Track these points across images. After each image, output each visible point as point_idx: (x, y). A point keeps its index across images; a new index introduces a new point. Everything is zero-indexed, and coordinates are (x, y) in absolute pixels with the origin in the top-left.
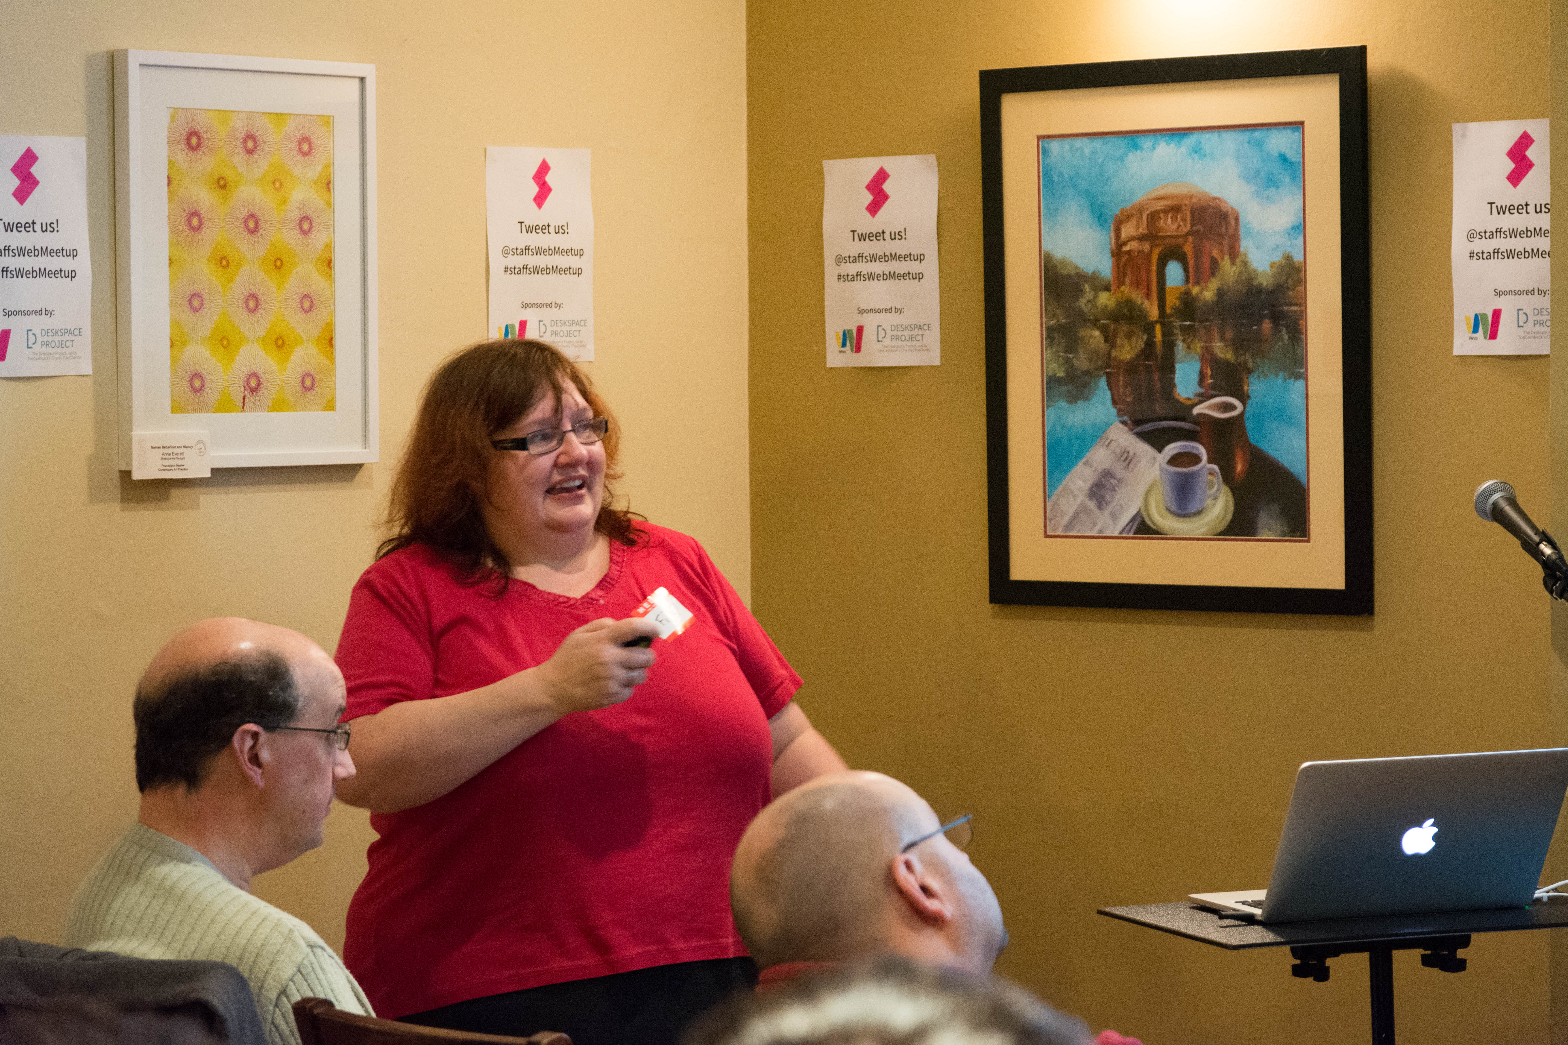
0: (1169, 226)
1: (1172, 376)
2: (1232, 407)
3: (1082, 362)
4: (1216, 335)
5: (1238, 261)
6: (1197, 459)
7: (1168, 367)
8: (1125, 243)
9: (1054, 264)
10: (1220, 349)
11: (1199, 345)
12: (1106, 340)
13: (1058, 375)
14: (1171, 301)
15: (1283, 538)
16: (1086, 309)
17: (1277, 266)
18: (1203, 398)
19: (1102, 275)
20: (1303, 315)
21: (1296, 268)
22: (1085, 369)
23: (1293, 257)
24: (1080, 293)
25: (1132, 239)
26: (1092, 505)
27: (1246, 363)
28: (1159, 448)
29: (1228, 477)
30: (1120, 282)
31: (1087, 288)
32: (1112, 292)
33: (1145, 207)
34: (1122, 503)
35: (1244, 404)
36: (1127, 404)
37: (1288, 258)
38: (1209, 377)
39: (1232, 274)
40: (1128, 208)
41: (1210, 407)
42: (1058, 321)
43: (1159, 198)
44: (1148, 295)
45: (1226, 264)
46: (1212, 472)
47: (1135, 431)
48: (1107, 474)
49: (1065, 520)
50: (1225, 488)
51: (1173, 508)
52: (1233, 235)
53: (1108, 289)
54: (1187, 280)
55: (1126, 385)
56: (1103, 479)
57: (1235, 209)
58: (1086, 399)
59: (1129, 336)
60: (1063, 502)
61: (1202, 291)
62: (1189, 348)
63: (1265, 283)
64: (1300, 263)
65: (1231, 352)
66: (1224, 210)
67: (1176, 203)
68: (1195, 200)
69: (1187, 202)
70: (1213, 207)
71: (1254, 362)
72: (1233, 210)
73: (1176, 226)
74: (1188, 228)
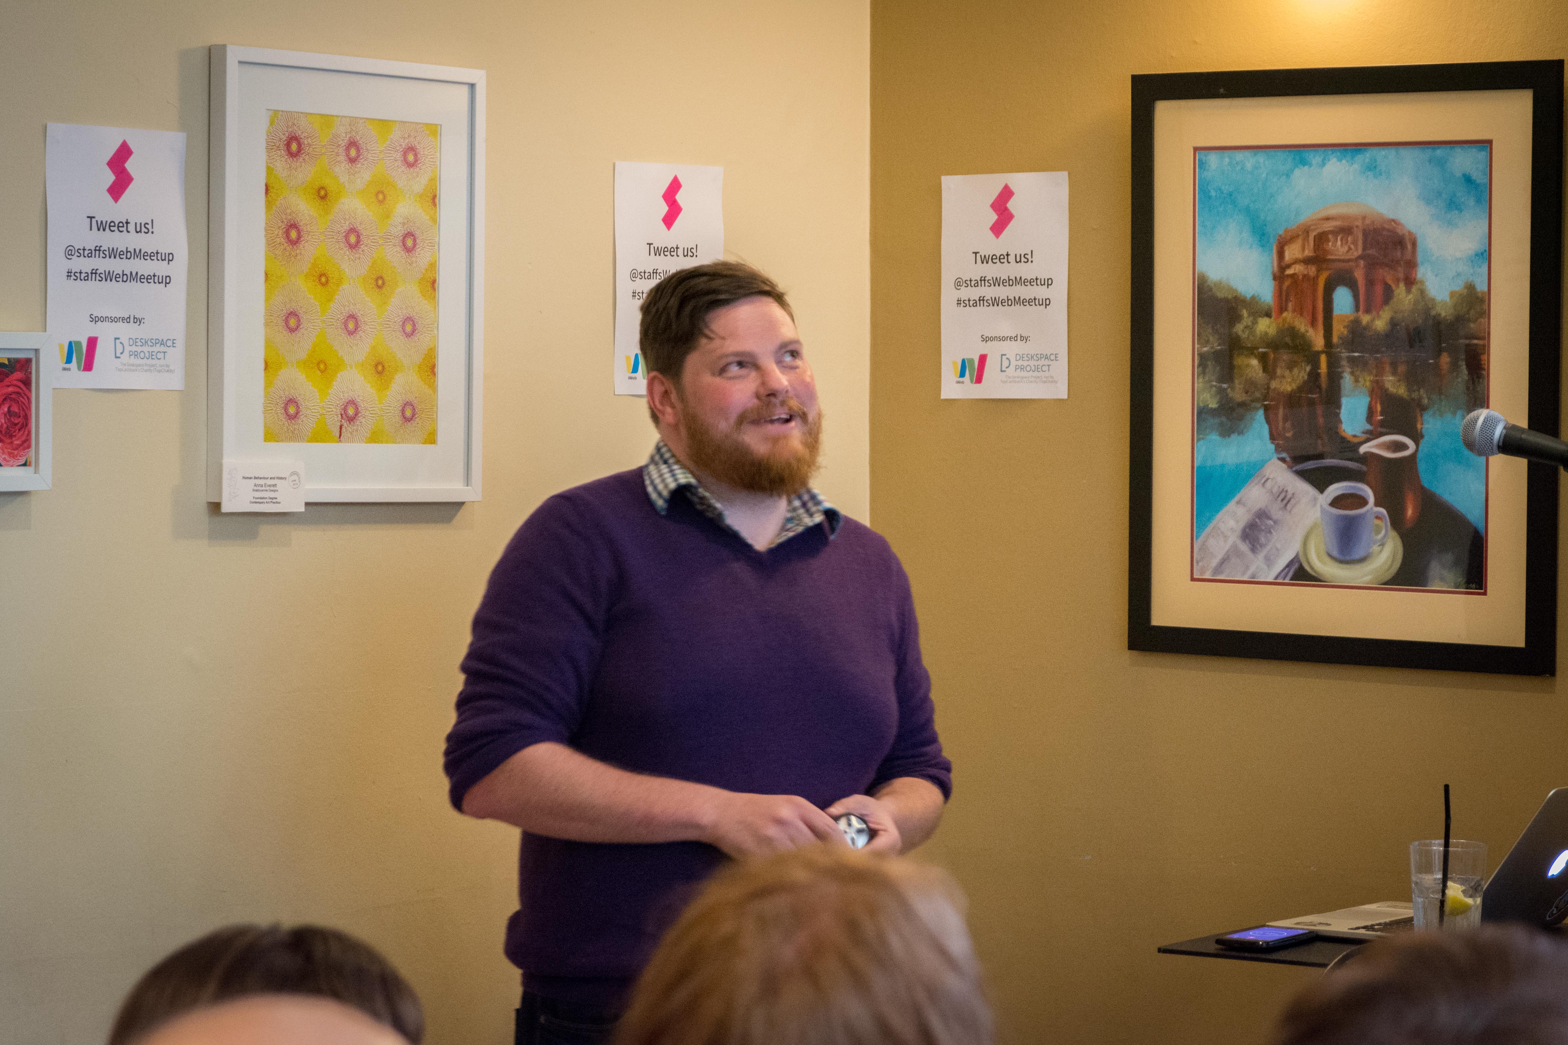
0: (1339, 249)
1: (1337, 411)
2: (1404, 447)
3: (1238, 394)
4: (1388, 368)
5: (1414, 289)
6: (1363, 502)
7: (1332, 399)
8: (1289, 266)
9: (1208, 286)
10: (1392, 384)
11: (1367, 379)
12: (1265, 369)
13: (1210, 406)
14: (1339, 330)
15: (1458, 590)
16: (1244, 335)
17: (1457, 295)
18: (1372, 435)
19: (1262, 300)
20: (1486, 349)
21: (1477, 298)
22: (1240, 400)
23: (1476, 286)
24: (1237, 318)
25: (1296, 262)
26: (1244, 547)
27: (1420, 399)
28: (1321, 487)
29: (1397, 522)
30: (1282, 309)
31: (1245, 313)
32: (1272, 319)
33: (1312, 227)
34: (1279, 546)
35: (1417, 444)
36: (1287, 439)
37: (1470, 287)
38: (1379, 414)
39: (1407, 303)
40: (1294, 227)
41: (1378, 446)
42: (1212, 348)
43: (1327, 219)
44: (1313, 323)
45: (1400, 290)
46: (1380, 516)
47: (1294, 469)
48: (1262, 514)
49: (1215, 562)
50: (1393, 534)
51: (1335, 553)
52: (1410, 261)
53: (1268, 315)
54: (1357, 308)
55: (1285, 420)
56: (1257, 520)
57: (1412, 233)
58: (1241, 433)
59: (1290, 367)
60: (1211, 542)
61: (1373, 320)
62: (1357, 381)
63: (1443, 314)
64: (1483, 293)
65: (1403, 387)
66: (1401, 233)
67: (1346, 224)
68: (1368, 222)
69: (1359, 223)
70: (1388, 230)
71: (1429, 399)
72: (1410, 233)
73: (1346, 248)
74: (1360, 252)
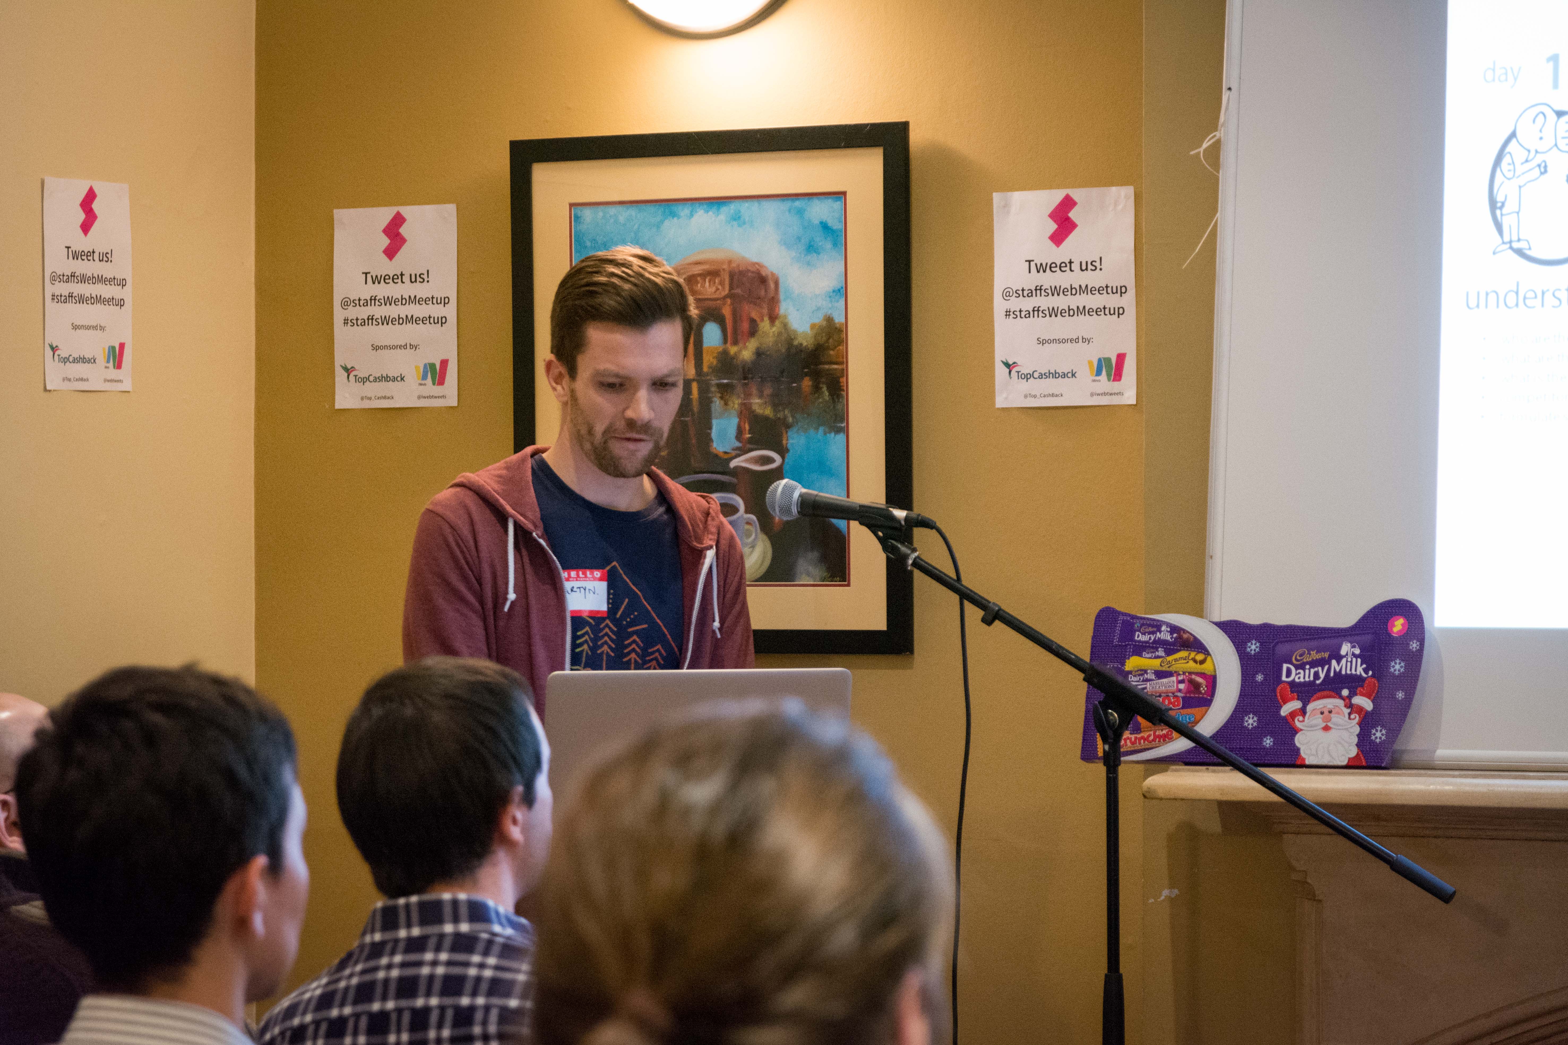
0: (707, 289)
1: (709, 431)
2: (770, 460)
4: (755, 392)
5: (777, 323)
6: (734, 510)
10: (760, 405)
11: (736, 403)
14: (709, 360)
15: (823, 583)
17: (817, 327)
18: (741, 451)
20: (844, 373)
21: (836, 328)
23: (834, 319)
27: (785, 418)
29: (766, 527)
35: (783, 458)
37: (829, 320)
38: (747, 432)
39: (771, 334)
41: (748, 460)
43: (698, 263)
45: (765, 325)
46: (750, 522)
50: (763, 537)
52: (773, 298)
54: (725, 341)
61: (740, 351)
62: (726, 404)
63: (805, 344)
64: (841, 324)
65: (770, 408)
66: (764, 274)
67: (713, 267)
68: (734, 265)
69: (725, 267)
70: (753, 272)
71: (793, 417)
72: (773, 274)
73: (714, 289)
74: (727, 292)
